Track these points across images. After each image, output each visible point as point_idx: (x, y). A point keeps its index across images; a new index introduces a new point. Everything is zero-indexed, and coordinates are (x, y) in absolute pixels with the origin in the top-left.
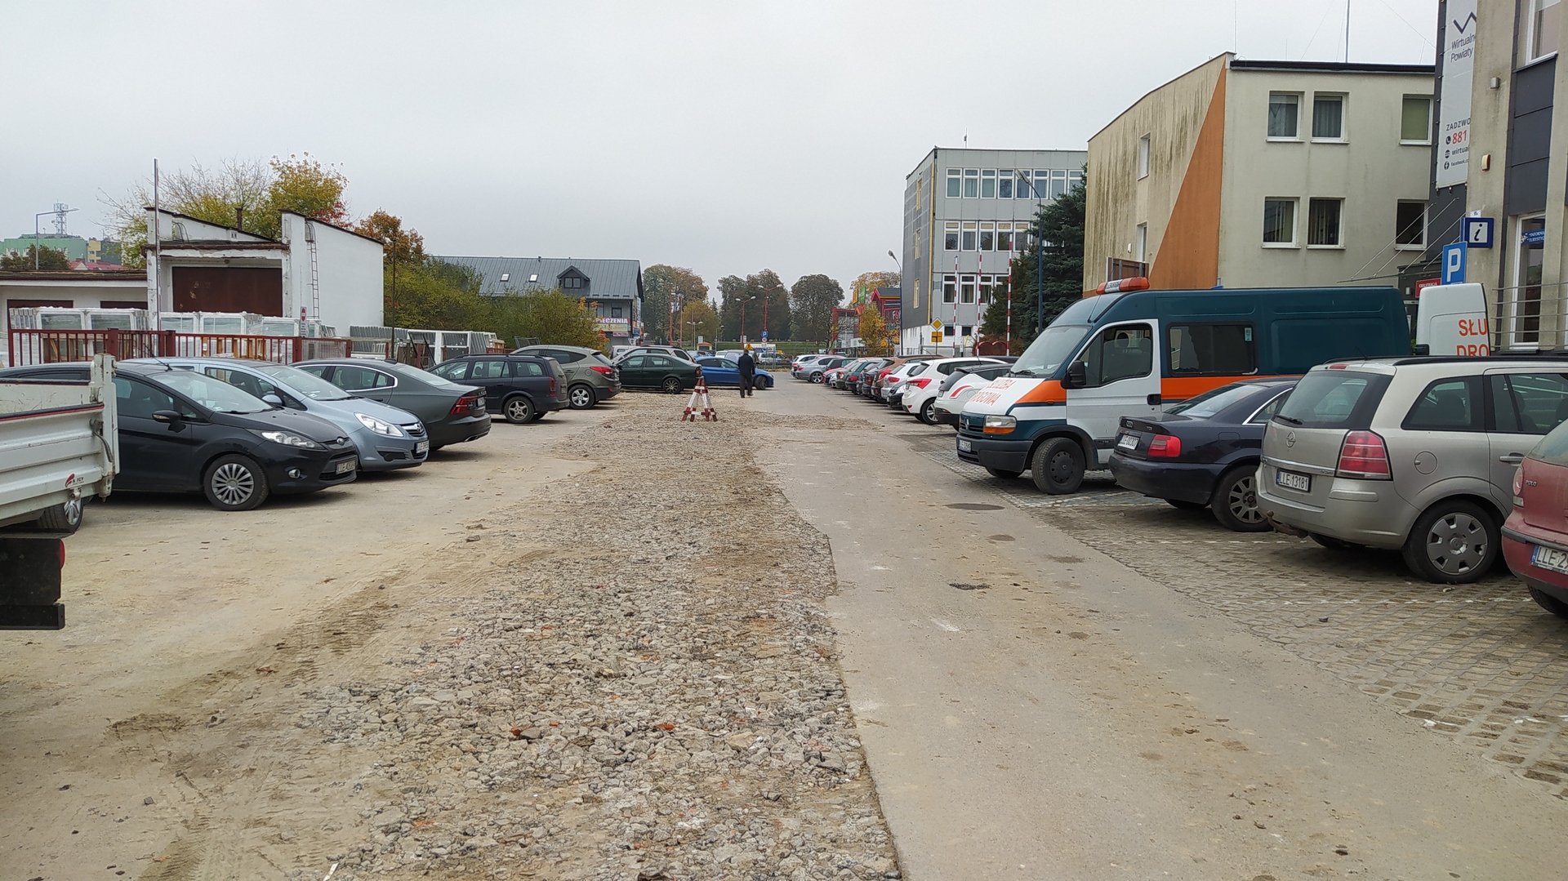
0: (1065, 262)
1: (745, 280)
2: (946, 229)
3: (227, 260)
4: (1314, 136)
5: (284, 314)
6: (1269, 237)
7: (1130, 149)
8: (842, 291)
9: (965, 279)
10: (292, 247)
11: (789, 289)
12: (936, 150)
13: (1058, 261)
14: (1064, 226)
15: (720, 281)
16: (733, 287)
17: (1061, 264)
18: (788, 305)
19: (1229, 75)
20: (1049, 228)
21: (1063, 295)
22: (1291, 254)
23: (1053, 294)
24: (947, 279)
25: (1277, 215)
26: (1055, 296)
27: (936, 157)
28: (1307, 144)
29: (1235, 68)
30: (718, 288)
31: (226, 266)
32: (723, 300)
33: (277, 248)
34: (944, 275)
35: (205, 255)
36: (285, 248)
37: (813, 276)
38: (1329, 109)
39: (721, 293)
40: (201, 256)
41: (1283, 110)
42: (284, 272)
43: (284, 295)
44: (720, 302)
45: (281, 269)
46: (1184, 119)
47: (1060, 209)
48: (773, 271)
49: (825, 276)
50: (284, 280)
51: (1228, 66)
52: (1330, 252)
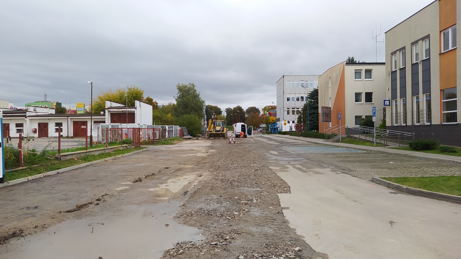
0: (316, 105)
1: (233, 109)
2: (287, 96)
3: (122, 111)
4: (365, 78)
5: (135, 123)
6: (356, 101)
7: (327, 80)
8: (260, 111)
9: (292, 109)
10: (137, 108)
11: (245, 111)
12: (283, 76)
13: (314, 105)
14: (315, 96)
15: (226, 109)
16: (229, 111)
17: (315, 106)
18: (245, 116)
19: (345, 66)
20: (312, 97)
21: (316, 113)
22: (362, 104)
23: (313, 113)
24: (288, 109)
25: (358, 97)
26: (314, 114)
27: (284, 78)
28: (364, 81)
29: (346, 65)
30: (225, 111)
31: (122, 112)
32: (226, 114)
33: (134, 108)
34: (287, 108)
35: (118, 110)
36: (136, 108)
37: (252, 107)
38: (368, 72)
39: (226, 112)
40: (117, 110)
41: (358, 74)
42: (135, 114)
43: (135, 119)
44: (225, 115)
45: (135, 113)
46: (337, 74)
47: (314, 92)
48: (240, 106)
49: (255, 107)
50: (135, 115)
51: (345, 64)
52: (371, 104)
